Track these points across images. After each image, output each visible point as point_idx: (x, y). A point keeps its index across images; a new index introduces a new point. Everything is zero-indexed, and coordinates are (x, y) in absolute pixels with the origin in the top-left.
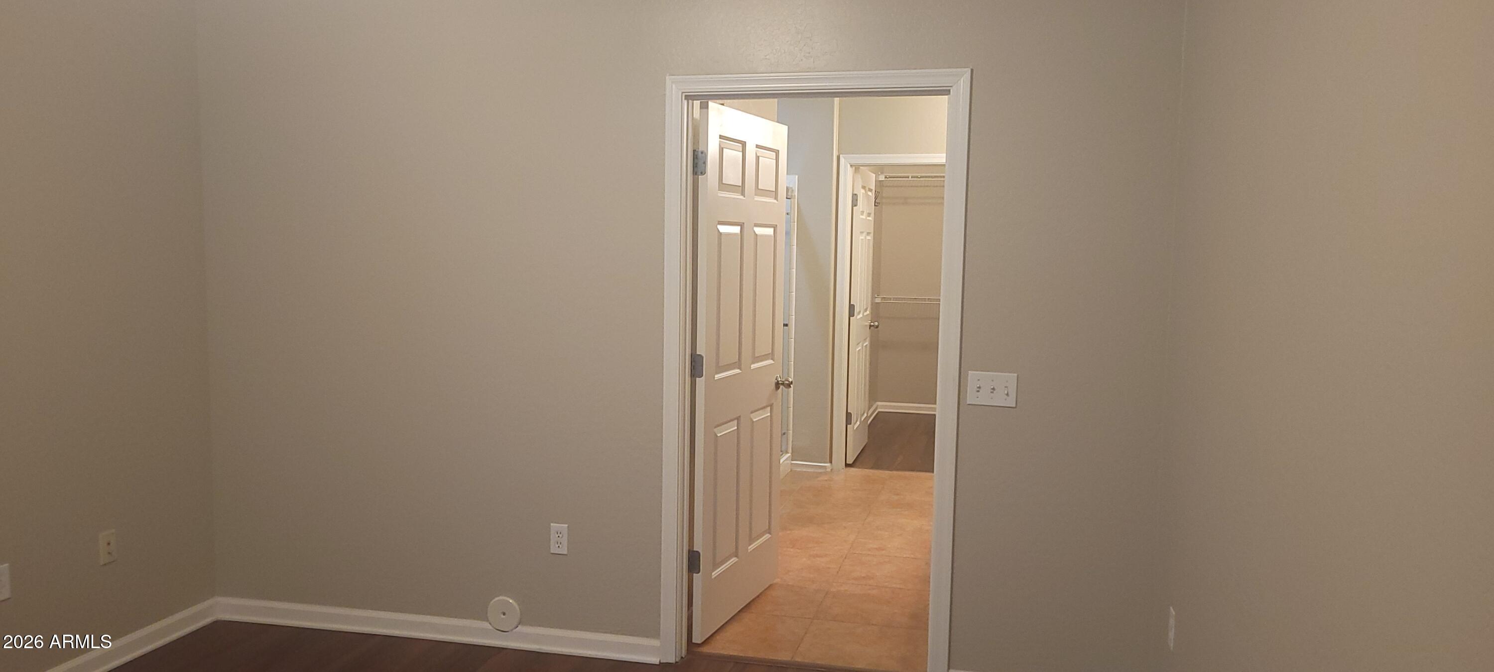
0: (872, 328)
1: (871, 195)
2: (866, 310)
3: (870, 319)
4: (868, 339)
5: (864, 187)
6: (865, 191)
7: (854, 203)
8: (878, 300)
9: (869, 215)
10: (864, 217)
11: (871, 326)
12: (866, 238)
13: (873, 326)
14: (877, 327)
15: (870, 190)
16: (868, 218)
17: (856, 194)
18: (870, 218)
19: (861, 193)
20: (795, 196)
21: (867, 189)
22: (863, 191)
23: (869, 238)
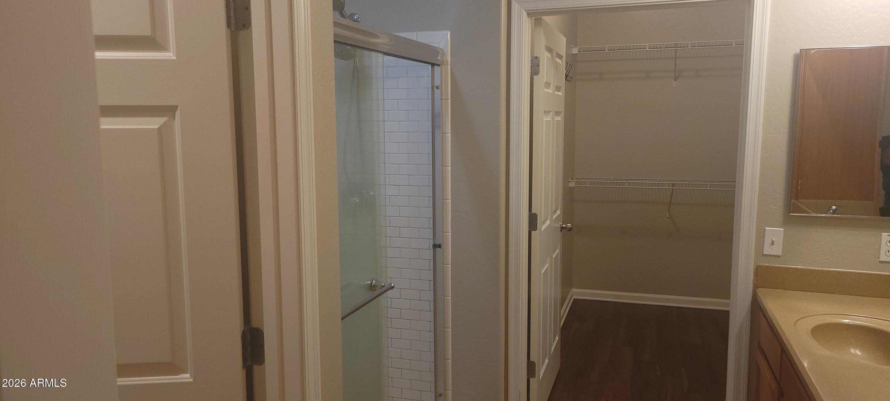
0: (564, 230)
1: (562, 63)
2: (555, 212)
3: (562, 221)
4: (559, 246)
5: (549, 50)
6: (552, 56)
7: (535, 70)
8: (572, 185)
9: (558, 89)
10: (550, 91)
11: (562, 228)
12: (553, 119)
13: (565, 228)
14: (570, 229)
15: (560, 57)
16: (556, 93)
17: (536, 58)
18: (560, 94)
19: (545, 57)
20: (447, 61)
21: (555, 55)
22: (547, 54)
23: (558, 118)
